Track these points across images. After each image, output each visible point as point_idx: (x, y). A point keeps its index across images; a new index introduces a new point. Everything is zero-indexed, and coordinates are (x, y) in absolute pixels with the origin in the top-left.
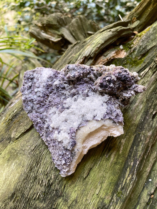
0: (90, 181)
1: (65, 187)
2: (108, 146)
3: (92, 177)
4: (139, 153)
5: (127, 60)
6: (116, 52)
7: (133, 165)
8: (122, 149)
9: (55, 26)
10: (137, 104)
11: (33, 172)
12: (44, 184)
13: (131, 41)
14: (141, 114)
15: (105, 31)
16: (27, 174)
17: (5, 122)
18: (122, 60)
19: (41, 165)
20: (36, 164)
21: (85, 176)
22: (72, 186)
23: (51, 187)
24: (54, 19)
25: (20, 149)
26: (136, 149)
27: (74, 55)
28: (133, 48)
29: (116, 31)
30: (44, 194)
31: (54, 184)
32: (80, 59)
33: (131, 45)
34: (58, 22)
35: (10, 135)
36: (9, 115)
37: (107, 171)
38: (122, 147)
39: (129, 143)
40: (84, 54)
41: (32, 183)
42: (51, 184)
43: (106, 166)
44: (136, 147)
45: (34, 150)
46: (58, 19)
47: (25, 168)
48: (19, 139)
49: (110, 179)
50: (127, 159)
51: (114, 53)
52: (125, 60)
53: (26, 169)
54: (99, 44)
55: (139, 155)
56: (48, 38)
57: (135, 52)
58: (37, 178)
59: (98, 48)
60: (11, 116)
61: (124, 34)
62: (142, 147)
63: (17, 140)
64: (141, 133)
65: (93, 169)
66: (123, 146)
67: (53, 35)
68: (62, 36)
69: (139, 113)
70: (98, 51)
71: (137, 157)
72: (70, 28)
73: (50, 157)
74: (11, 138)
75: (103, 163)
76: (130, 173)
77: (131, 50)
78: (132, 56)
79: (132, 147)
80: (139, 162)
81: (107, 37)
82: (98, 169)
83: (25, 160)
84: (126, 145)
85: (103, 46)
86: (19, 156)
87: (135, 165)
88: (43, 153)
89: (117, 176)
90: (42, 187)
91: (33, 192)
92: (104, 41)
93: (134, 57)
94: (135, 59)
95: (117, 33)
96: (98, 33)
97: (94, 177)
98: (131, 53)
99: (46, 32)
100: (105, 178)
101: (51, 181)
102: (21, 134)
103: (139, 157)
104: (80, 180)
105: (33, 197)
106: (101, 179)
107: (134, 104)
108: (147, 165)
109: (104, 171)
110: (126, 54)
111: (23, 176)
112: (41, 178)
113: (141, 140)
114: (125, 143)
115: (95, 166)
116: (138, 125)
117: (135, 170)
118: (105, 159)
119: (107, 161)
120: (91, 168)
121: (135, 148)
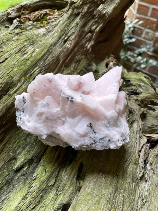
6: (50, 11)
8: (35, 54)
26: (47, 57)
69: (54, 37)
70: (33, 5)
84: (39, 52)
87: (44, 64)
107: (51, 33)
116: (52, 44)
119: (20, 57)
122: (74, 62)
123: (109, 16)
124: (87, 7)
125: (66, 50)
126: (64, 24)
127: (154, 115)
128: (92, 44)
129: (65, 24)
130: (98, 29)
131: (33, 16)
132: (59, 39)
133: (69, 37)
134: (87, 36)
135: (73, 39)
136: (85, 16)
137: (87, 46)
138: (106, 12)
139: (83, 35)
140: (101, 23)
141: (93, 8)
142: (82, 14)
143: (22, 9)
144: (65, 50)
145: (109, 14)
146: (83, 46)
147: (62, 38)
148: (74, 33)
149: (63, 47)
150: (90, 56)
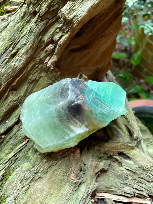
122: (27, 83)
123: (80, 22)
124: (46, 5)
125: (12, 71)
126: (14, 27)
127: (117, 172)
128: (54, 60)
129: (16, 27)
130: (62, 40)
132: (4, 53)
133: (18, 50)
134: (47, 48)
135: (23, 54)
136: (44, 18)
137: (47, 63)
138: (75, 16)
139: (42, 46)
140: (67, 32)
141: (57, 6)
142: (39, 15)
144: (10, 71)
145: (79, 19)
146: (42, 61)
147: (8, 51)
148: (25, 45)
149: (7, 67)
150: (52, 74)
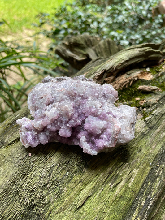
0: (84, 214)
1: (50, 213)
2: (115, 173)
3: (87, 209)
4: (154, 192)
5: (152, 83)
6: (141, 73)
7: (145, 205)
8: (132, 181)
9: (82, 46)
10: (158, 130)
11: (16, 185)
12: (25, 204)
13: (160, 66)
14: (163, 143)
15: (132, 50)
16: (9, 186)
17: (4, 126)
18: (148, 82)
19: (28, 178)
20: (21, 177)
21: (79, 205)
22: (60, 215)
23: (32, 209)
24: (81, 39)
25: (9, 156)
26: (151, 186)
27: (94, 68)
28: (161, 73)
29: (144, 51)
30: (22, 217)
31: (37, 207)
32: (99, 71)
33: (159, 69)
34: (86, 42)
35: (4, 139)
36: (10, 120)
37: (109, 205)
38: (133, 179)
39: (142, 176)
40: (104, 67)
41: (11, 198)
42: (34, 205)
43: (109, 198)
44: (151, 183)
45: (24, 159)
46: (86, 39)
47: (8, 178)
48: (12, 145)
49: (111, 217)
50: (137, 196)
51: (139, 74)
52: (151, 83)
53: (8, 180)
54: (122, 60)
55: (153, 193)
56: (72, 56)
57: (163, 76)
58: (18, 194)
59: (121, 63)
60: (11, 120)
61: (152, 56)
62: (160, 185)
63: (10, 146)
64: (159, 166)
65: (90, 198)
66: (135, 178)
67: (78, 54)
68: (87, 56)
69: (160, 141)
70: (121, 67)
71: (150, 195)
72: (97, 49)
73: (40, 172)
74: (4, 142)
75: (105, 193)
76: (139, 214)
77: (159, 74)
78: (159, 80)
79: (146, 182)
80: (153, 203)
81: (133, 55)
82: (98, 201)
83: (11, 169)
84: (139, 177)
85: (126, 63)
86: (6, 164)
87: (147, 205)
88: (34, 165)
89: (121, 215)
90: (23, 206)
91: (10, 210)
92: (129, 58)
93: (161, 81)
94: (162, 84)
95: (144, 53)
96: (124, 51)
97: (90, 210)
98: (158, 76)
99: (72, 50)
100: (104, 214)
101: (35, 202)
102: (15, 139)
103: (154, 197)
104: (71, 209)
105: (8, 216)
106: (99, 214)
107: (155, 130)
108: (163, 211)
109: (105, 204)
110: (153, 77)
111: (3, 187)
112: (23, 195)
113: (158, 175)
114: (137, 174)
115: (95, 195)
116: (156, 156)
117: (145, 212)
118: (109, 189)
119: (110, 191)
120: (88, 197)
121: (149, 184)
131: (119, 84)
143: (105, 75)
